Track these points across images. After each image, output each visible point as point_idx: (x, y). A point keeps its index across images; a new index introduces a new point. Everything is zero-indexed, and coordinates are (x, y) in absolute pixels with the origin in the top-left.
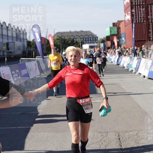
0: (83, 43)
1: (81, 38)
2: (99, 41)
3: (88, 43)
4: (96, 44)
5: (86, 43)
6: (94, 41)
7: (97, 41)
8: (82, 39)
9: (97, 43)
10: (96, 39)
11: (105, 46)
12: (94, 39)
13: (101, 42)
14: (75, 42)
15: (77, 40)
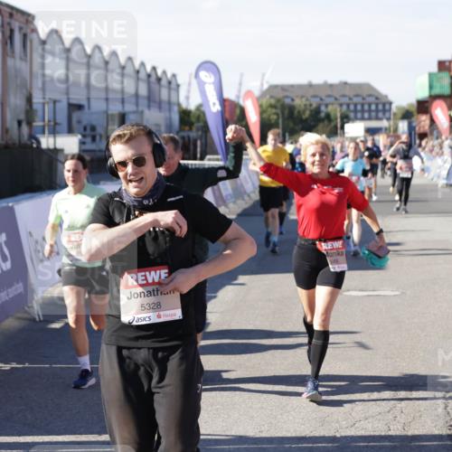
0: (346, 119)
1: (341, 105)
2: (395, 114)
3: (363, 119)
4: (384, 124)
5: (356, 119)
6: (380, 115)
7: (387, 115)
8: (345, 108)
9: (388, 119)
10: (387, 107)
11: (411, 128)
12: (380, 107)
13: (400, 116)
14: (323, 115)
15: (330, 108)
